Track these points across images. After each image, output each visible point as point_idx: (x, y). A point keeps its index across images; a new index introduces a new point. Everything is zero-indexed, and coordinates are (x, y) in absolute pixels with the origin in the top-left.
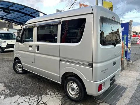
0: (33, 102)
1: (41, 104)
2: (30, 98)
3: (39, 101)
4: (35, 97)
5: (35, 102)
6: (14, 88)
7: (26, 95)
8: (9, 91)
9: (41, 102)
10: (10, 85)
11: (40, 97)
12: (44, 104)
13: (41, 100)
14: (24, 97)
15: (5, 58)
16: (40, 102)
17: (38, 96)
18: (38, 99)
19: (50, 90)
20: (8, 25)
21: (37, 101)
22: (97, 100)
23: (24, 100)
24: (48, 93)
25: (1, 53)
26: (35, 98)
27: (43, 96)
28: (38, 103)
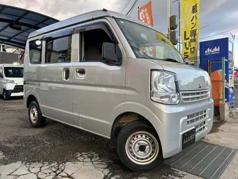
0: (46, 174)
1: (63, 177)
2: (41, 168)
3: (58, 172)
4: (53, 165)
5: (50, 173)
6: (14, 151)
7: (34, 162)
8: (4, 154)
9: (63, 174)
10: (8, 145)
11: (61, 165)
12: (69, 176)
13: (62, 171)
14: (30, 164)
15: (10, 106)
16: (60, 174)
17: (59, 164)
18: (58, 169)
19: (82, 153)
20: (20, 56)
21: (55, 172)
22: (178, 170)
23: (29, 170)
24: (79, 159)
25: (6, 100)
26: (52, 167)
27: (68, 163)
28: (57, 175)
